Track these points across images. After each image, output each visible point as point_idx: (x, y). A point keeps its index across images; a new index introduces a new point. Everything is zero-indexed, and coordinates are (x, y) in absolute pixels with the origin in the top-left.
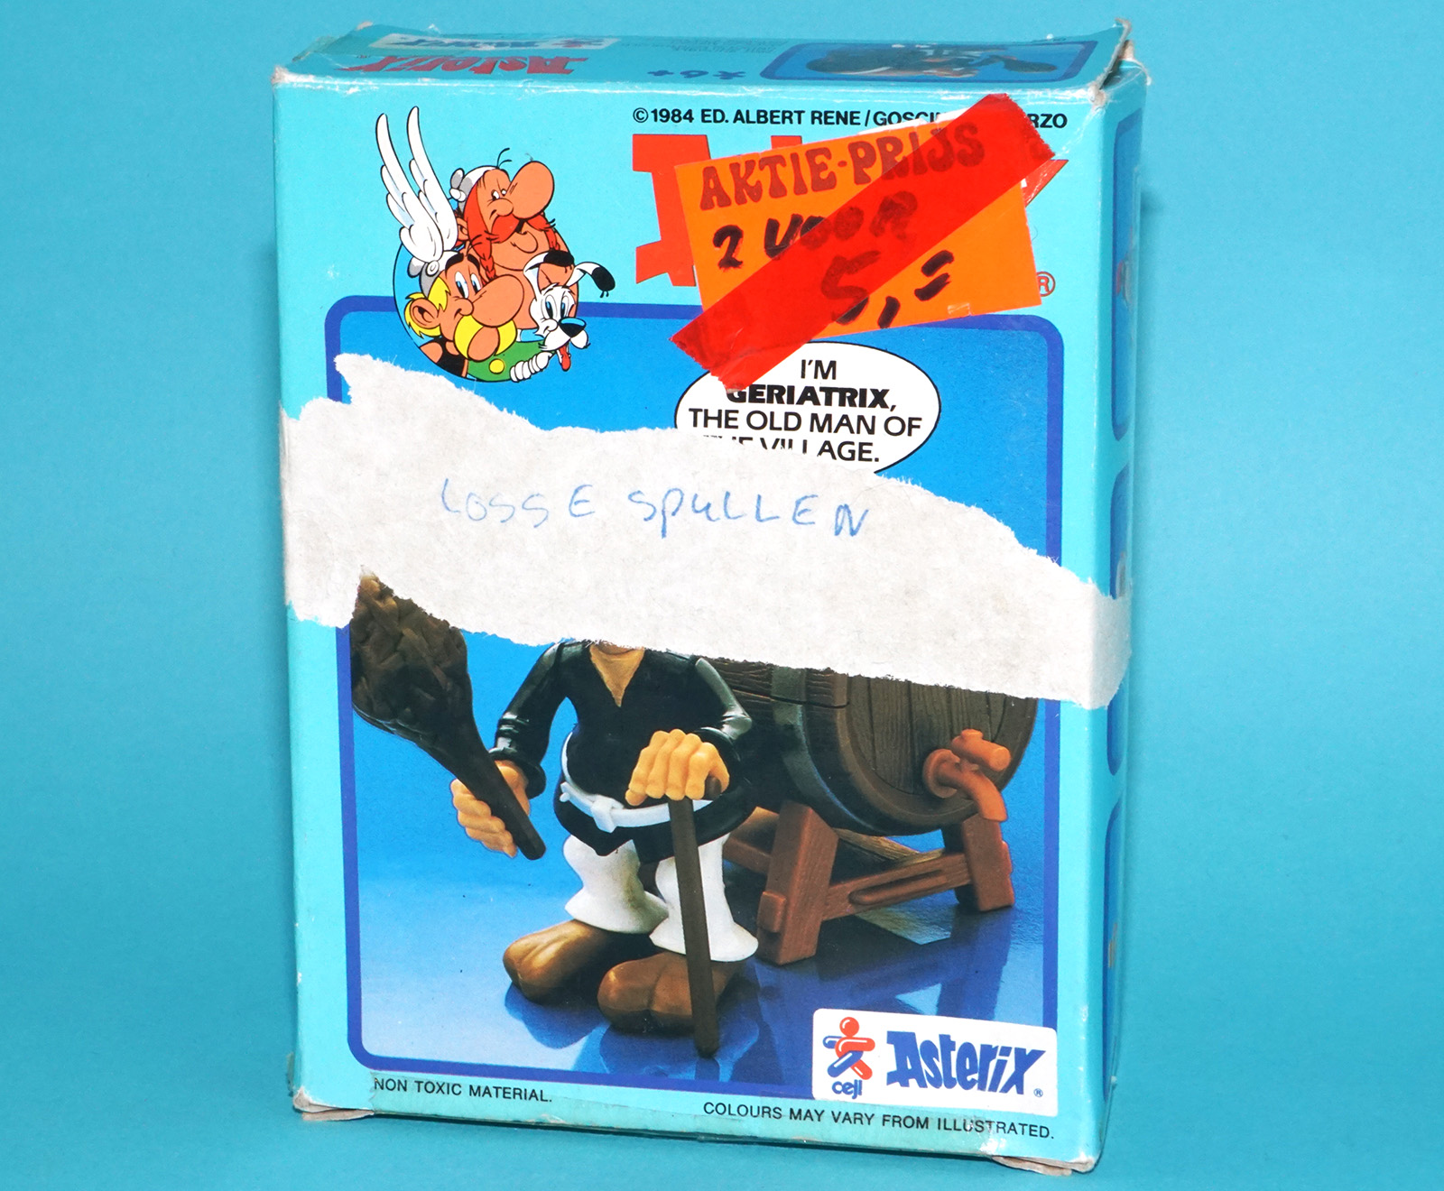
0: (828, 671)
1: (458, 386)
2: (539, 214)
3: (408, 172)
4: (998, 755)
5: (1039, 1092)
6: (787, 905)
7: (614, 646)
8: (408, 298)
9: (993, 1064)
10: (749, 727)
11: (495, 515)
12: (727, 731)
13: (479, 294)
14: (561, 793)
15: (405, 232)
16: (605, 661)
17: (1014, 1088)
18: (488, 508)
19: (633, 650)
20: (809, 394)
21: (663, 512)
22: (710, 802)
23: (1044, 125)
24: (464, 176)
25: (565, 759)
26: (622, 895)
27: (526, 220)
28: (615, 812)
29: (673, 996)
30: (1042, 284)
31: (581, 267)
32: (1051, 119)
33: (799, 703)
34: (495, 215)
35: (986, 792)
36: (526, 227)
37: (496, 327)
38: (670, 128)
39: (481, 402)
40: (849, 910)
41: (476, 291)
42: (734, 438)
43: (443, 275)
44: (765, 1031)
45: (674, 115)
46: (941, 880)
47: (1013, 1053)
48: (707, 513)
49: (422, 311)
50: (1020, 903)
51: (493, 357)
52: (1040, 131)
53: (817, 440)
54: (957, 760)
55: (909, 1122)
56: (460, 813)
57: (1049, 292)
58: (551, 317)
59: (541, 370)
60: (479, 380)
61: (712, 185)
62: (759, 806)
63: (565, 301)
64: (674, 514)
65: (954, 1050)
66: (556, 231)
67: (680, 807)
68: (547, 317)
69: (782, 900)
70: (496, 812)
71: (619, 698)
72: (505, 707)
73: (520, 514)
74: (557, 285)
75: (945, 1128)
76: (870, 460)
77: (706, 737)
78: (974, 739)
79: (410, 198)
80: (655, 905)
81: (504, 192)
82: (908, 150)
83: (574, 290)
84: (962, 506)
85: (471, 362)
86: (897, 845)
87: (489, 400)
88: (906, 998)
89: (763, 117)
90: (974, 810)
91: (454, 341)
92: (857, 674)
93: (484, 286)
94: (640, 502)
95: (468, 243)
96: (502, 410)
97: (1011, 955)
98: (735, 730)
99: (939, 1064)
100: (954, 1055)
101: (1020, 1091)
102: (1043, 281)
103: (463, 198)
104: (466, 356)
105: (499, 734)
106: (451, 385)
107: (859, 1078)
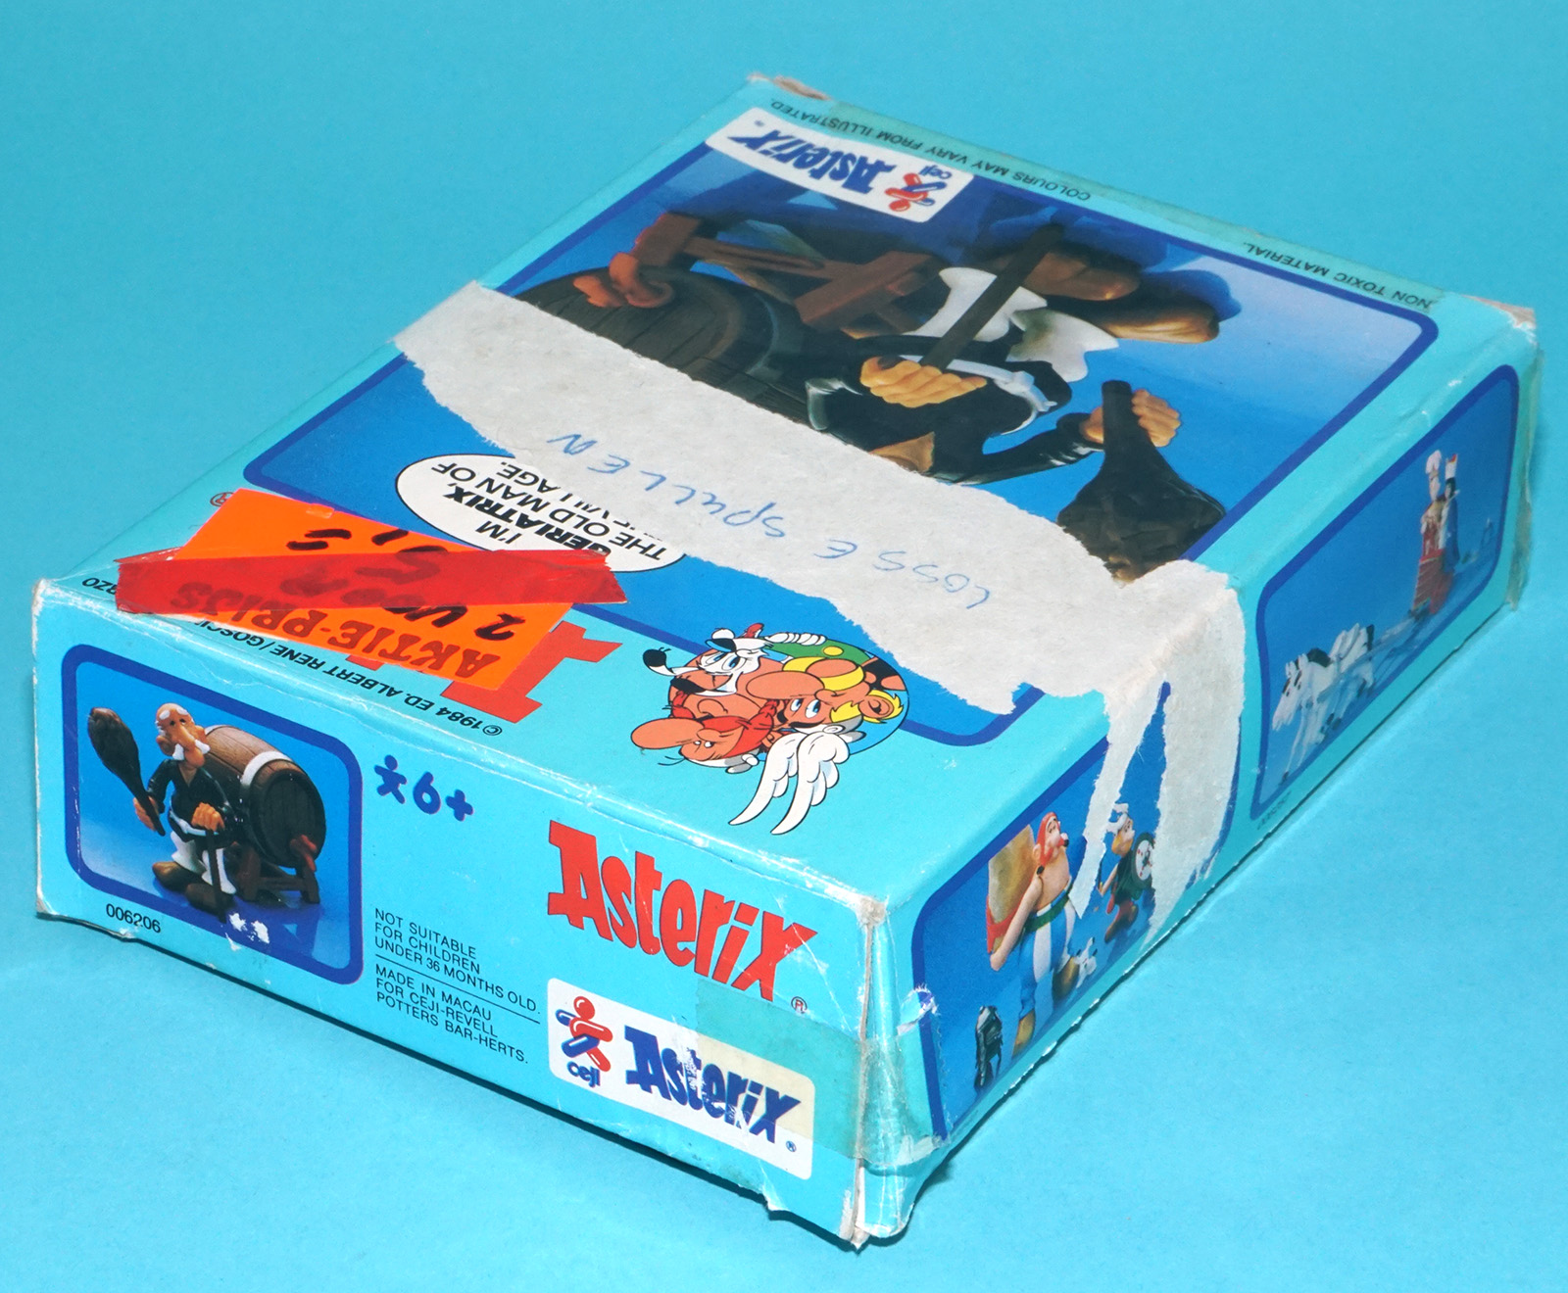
1: (890, 655)
2: (675, 717)
3: (791, 793)
7: (900, 464)
11: (940, 573)
13: (800, 697)
16: (920, 460)
18: (941, 578)
19: (882, 456)
27: (694, 719)
31: (669, 673)
34: (723, 734)
36: (700, 715)
38: (469, 712)
41: (800, 699)
42: (632, 529)
43: (828, 721)
49: (876, 710)
51: (832, 658)
52: (115, 582)
57: (224, 494)
58: (738, 658)
59: (787, 633)
60: (863, 651)
61: (471, 666)
63: (711, 661)
64: (748, 512)
66: (669, 702)
68: (742, 660)
74: (708, 673)
76: (511, 466)
81: (698, 743)
82: (252, 614)
83: (694, 664)
85: (859, 663)
87: (866, 636)
91: (862, 682)
93: (789, 700)
95: (775, 729)
104: (860, 668)
106: (897, 657)
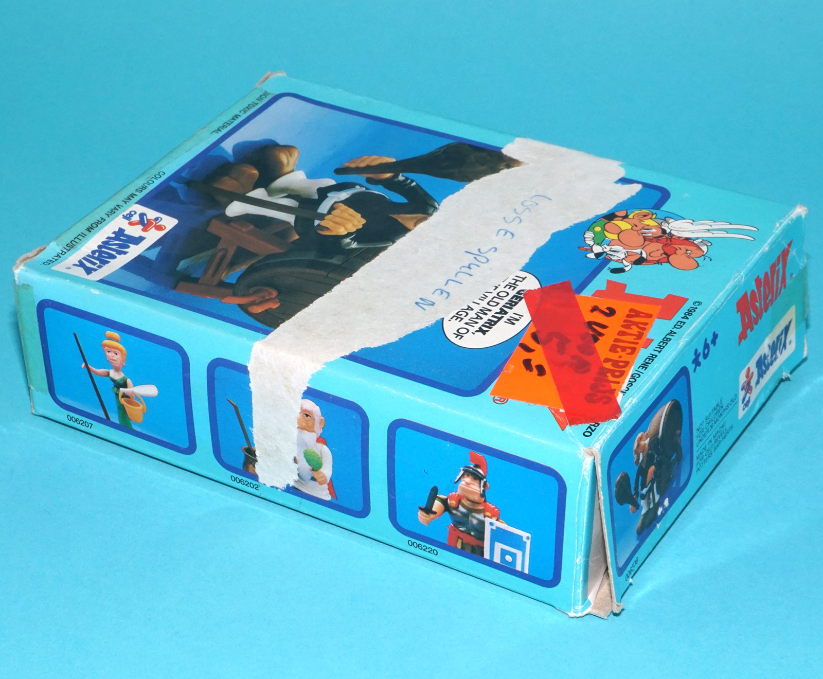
0: (351, 276)
2: (668, 261)
4: (257, 310)
5: (69, 269)
6: (241, 231)
7: (422, 222)
8: (656, 213)
9: (97, 262)
10: (343, 247)
11: (522, 207)
12: (347, 240)
13: (641, 234)
14: (361, 187)
15: (691, 221)
16: (416, 218)
18: (527, 207)
20: (503, 312)
21: (479, 255)
22: (315, 226)
23: (589, 427)
24: (707, 246)
25: (377, 192)
26: (292, 187)
27: (668, 257)
28: (336, 199)
29: (227, 184)
30: (501, 399)
31: (630, 266)
32: (591, 431)
33: (341, 264)
34: (678, 249)
35: (241, 301)
36: (664, 256)
37: (618, 234)
39: (584, 220)
40: (220, 247)
41: (642, 234)
44: (182, 202)
45: (689, 313)
46: (209, 276)
47: (98, 268)
48: (467, 267)
49: (645, 216)
50: (174, 291)
51: (603, 229)
52: (588, 425)
53: (477, 307)
54: (267, 298)
55: (94, 225)
56: (378, 157)
57: (494, 400)
58: (610, 251)
59: (585, 241)
61: (640, 314)
63: (616, 257)
64: (475, 258)
65: (116, 254)
66: (655, 264)
68: (612, 250)
69: (245, 230)
70: (369, 167)
71: (394, 216)
73: (515, 215)
74: (626, 257)
75: (79, 235)
76: (451, 319)
77: (350, 234)
78: (273, 305)
79: (709, 227)
80: (279, 195)
81: (688, 254)
83: (619, 261)
84: (402, 337)
85: (608, 222)
86: (239, 270)
88: (158, 249)
89: (666, 341)
90: (235, 295)
91: (621, 220)
92: (341, 283)
93: (643, 236)
94: (490, 250)
95: (670, 237)
96: (574, 224)
97: (149, 282)
98: (346, 243)
99: (114, 247)
100: (114, 253)
102: (502, 400)
103: (695, 242)
104: (612, 222)
105: (407, 179)
107: (131, 220)
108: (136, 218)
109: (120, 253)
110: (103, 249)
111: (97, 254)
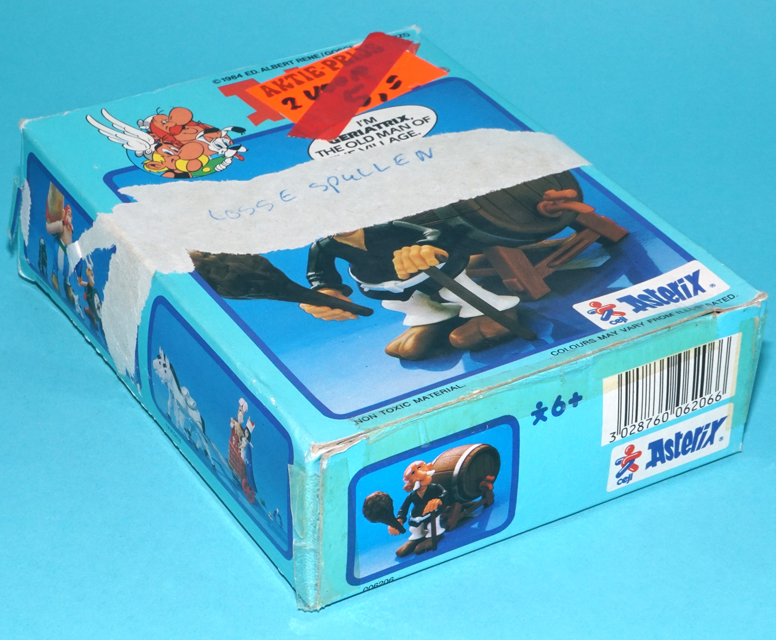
0: (461, 201)
2: (190, 121)
4: (569, 193)
5: (712, 285)
6: (519, 281)
7: (346, 233)
8: (142, 163)
9: (680, 289)
10: (440, 233)
11: (245, 214)
12: (429, 238)
13: (179, 152)
14: (363, 289)
15: (126, 146)
16: (345, 239)
17: (699, 292)
18: (240, 213)
19: (356, 231)
20: (368, 130)
21: (331, 186)
22: (445, 263)
24: (143, 121)
25: (354, 278)
26: (430, 309)
27: (186, 125)
28: (397, 285)
29: (493, 330)
31: (225, 130)
33: (457, 216)
34: (168, 128)
35: (577, 206)
36: (186, 127)
37: (197, 159)
38: (234, 81)
39: (207, 182)
40: (551, 270)
42: (346, 153)
43: (156, 151)
45: (233, 77)
46: (586, 242)
47: (684, 279)
48: (353, 178)
49: (153, 165)
50: (630, 231)
51: (202, 168)
53: (386, 139)
54: (552, 202)
55: (662, 318)
56: (313, 314)
58: (222, 147)
59: (230, 164)
61: (268, 90)
62: (472, 255)
63: (224, 141)
64: (337, 185)
65: (656, 292)
66: (203, 124)
67: (431, 270)
68: (219, 148)
69: (515, 280)
70: (333, 307)
71: (364, 248)
72: (306, 271)
73: (257, 209)
74: (217, 138)
76: (416, 135)
77: (421, 244)
78: (552, 193)
79: (120, 134)
80: (451, 306)
81: (167, 120)
83: (227, 136)
85: (192, 173)
86: (552, 240)
88: (612, 286)
89: (276, 66)
90: (577, 213)
91: (177, 169)
92: (476, 196)
93: (180, 149)
94: (317, 186)
95: (161, 140)
96: (220, 182)
97: (646, 248)
98: (434, 237)
99: (654, 299)
100: (658, 294)
101: (703, 291)
103: (148, 127)
104: (187, 171)
105: (310, 282)
108: (613, 318)
109: (652, 292)
110: (666, 300)
111: (674, 298)
